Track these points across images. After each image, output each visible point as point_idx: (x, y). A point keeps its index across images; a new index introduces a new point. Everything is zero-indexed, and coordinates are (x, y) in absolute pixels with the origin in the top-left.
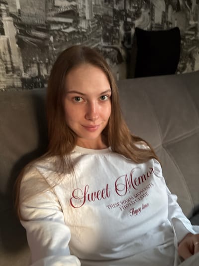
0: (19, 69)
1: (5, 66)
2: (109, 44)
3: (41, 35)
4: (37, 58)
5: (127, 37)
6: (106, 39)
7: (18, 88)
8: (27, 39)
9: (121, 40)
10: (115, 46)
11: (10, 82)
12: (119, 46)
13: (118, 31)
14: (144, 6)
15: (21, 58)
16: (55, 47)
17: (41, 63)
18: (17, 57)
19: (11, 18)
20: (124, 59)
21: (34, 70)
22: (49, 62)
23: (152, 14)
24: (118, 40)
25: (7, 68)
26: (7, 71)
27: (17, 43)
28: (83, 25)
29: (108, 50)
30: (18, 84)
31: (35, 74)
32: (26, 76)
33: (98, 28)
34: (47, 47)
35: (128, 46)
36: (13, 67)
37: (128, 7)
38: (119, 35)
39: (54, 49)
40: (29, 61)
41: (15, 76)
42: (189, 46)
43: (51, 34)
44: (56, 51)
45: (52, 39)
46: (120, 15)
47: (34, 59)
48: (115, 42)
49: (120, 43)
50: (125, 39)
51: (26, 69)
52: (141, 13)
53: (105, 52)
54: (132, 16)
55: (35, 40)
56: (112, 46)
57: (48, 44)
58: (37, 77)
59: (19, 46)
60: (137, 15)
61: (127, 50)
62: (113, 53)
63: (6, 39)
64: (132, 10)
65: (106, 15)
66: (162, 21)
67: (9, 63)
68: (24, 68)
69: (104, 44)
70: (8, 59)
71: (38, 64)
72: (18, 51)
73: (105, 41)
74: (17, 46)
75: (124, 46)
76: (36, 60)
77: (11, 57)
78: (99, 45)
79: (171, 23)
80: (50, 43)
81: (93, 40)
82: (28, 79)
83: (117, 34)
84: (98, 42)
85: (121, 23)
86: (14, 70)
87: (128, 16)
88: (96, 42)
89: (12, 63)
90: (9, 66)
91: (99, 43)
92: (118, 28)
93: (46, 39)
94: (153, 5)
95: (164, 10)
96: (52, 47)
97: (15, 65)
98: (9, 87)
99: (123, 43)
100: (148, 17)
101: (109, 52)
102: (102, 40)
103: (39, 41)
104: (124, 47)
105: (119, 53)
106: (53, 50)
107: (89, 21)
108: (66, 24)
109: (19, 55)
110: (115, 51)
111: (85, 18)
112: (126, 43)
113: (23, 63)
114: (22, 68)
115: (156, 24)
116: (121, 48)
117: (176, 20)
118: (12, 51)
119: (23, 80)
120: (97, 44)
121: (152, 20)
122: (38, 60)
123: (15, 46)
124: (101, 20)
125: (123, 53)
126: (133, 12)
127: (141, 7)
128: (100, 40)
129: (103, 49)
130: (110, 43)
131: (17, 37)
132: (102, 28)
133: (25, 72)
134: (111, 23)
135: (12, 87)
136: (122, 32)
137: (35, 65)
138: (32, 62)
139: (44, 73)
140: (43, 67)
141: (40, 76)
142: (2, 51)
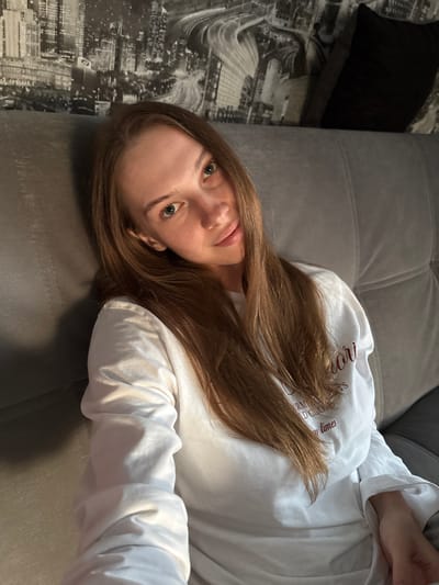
0: (72, 46)
1: (41, 31)
2: (286, 25)
4: (121, 25)
5: (331, 15)
6: (284, 10)
7: (62, 91)
9: (315, 19)
10: (297, 31)
11: (46, 74)
12: (306, 33)
15: (83, 17)
16: (166, 7)
17: (127, 40)
18: (75, 14)
20: (308, 68)
21: (105, 57)
22: (145, 41)
24: (310, 17)
25: (44, 36)
26: (45, 47)
29: (280, 38)
30: (65, 81)
31: (106, 65)
32: (86, 65)
34: (148, 2)
35: (326, 38)
36: (59, 37)
38: (313, 8)
39: (164, 10)
40: (99, 30)
41: (60, 61)
44: (166, 15)
47: (112, 26)
48: (300, 22)
49: (311, 26)
50: (323, 17)
51: (89, 48)
53: (273, 42)
56: (292, 30)
58: (109, 73)
61: (320, 45)
62: (289, 49)
67: (52, 25)
68: (85, 45)
69: (277, 23)
70: (52, 16)
71: (119, 42)
73: (278, 15)
75: (317, 36)
76: (116, 30)
77: (58, 11)
78: (264, 22)
79: (428, 3)
81: (254, 6)
82: (89, 74)
83: (310, 3)
84: (265, 14)
86: (61, 45)
88: (260, 15)
89: (59, 28)
90: (51, 33)
91: (266, 18)
96: (160, 5)
97: (64, 32)
98: (40, 86)
99: (317, 26)
101: (281, 45)
102: (274, 11)
104: (316, 38)
105: (302, 52)
106: (160, 13)
109: (80, 8)
110: (295, 43)
112: (324, 28)
113: (86, 29)
114: (79, 43)
116: (311, 39)
119: (77, 75)
120: (261, 19)
122: (120, 31)
125: (310, 52)
128: (271, 8)
129: (271, 35)
130: (289, 23)
133: (85, 55)
135: (49, 88)
137: (112, 42)
138: (106, 34)
139: (128, 66)
140: (128, 50)
141: (117, 73)
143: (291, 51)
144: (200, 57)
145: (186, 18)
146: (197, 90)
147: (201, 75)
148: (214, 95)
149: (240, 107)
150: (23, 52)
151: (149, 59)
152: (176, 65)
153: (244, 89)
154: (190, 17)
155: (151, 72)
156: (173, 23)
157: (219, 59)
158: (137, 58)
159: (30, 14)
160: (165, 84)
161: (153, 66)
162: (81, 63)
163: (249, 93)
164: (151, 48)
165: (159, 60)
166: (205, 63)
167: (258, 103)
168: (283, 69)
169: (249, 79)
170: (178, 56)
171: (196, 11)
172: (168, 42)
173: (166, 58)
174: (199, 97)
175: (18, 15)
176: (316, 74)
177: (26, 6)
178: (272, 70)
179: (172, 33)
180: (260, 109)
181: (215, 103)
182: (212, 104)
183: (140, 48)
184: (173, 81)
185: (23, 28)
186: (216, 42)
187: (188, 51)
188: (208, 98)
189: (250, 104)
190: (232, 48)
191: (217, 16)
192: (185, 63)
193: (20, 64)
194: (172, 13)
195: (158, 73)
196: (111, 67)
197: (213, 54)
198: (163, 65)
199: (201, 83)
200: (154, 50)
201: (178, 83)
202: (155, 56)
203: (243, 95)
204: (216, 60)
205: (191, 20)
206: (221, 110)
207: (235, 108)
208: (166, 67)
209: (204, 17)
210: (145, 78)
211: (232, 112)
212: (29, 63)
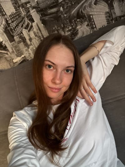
1: (40, 39)
4: (56, 27)
8: (46, 18)
15: (47, 31)
17: (59, 29)
18: (45, 31)
19: (34, 10)
27: (42, 23)
34: (60, 16)
39: (65, 15)
40: (51, 31)
43: (60, 6)
44: (66, 16)
47: (54, 28)
55: (51, 16)
57: (60, 14)
59: (44, 25)
63: (36, 24)
67: (41, 37)
70: (40, 35)
72: (44, 28)
74: (43, 25)
76: (55, 29)
77: (41, 33)
80: (62, 12)
89: (43, 36)
90: (42, 39)
93: (58, 11)
96: (64, 15)
103: (54, 15)
106: (64, 17)
109: (45, 30)
118: (41, 29)
122: (56, 28)
123: (41, 26)
131: (41, 19)
138: (54, 31)
140: (61, 31)
142: (36, 32)
144: (83, 19)
145: (73, 12)
146: (87, 28)
147: (86, 23)
148: (94, 26)
149: (108, 24)
151: (67, 30)
152: (76, 26)
153: (106, 17)
154: (74, 11)
155: (70, 32)
156: (69, 17)
158: (64, 31)
159: (36, 37)
160: (76, 33)
161: (70, 30)
163: (109, 17)
164: (67, 27)
165: (70, 28)
166: (86, 19)
167: (116, 18)
169: (107, 13)
170: (76, 24)
171: (75, 8)
172: (71, 22)
173: (72, 26)
174: (89, 30)
175: (34, 39)
177: (35, 36)
179: (70, 19)
181: (96, 28)
183: (63, 29)
184: (78, 30)
185: (37, 41)
186: (88, 11)
187: (78, 20)
188: (93, 28)
190: (93, 9)
191: (83, 4)
194: (68, 14)
195: (72, 31)
197: (87, 15)
198: (72, 28)
199: (88, 25)
200: (68, 26)
201: (79, 30)
202: (69, 28)
203: (107, 19)
204: (89, 16)
205: (75, 11)
206: (100, 29)
207: (106, 25)
208: (74, 28)
209: (78, 8)
210: (69, 35)
211: (105, 27)
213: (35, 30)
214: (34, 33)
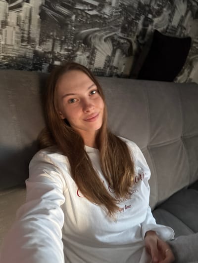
0: (34, 41)
1: (22, 35)
2: (124, 36)
3: (65, 11)
4: (55, 34)
5: (144, 32)
6: (124, 30)
7: (29, 59)
8: (50, 12)
9: (136, 34)
10: (129, 38)
11: (22, 52)
12: (133, 39)
13: (137, 24)
14: (167, 7)
15: (39, 30)
16: (75, 27)
17: (57, 40)
18: (36, 28)
20: (134, 53)
21: (48, 46)
22: (65, 40)
23: (171, 16)
24: (134, 33)
25: (23, 37)
26: (23, 41)
27: (40, 14)
28: (107, 11)
29: (122, 41)
30: (30, 55)
31: (48, 49)
32: (40, 49)
33: (120, 17)
34: (67, 25)
35: (141, 42)
36: (29, 37)
37: (153, 4)
38: (136, 29)
39: (73, 28)
40: (46, 35)
41: (29, 47)
42: (193, 54)
43: (74, 13)
44: (74, 30)
45: (74, 17)
46: (143, 9)
47: (51, 34)
48: (131, 35)
49: (135, 37)
50: (140, 33)
51: (41, 42)
52: (162, 12)
53: (119, 42)
54: (154, 13)
55: (57, 15)
56: (127, 38)
57: (69, 22)
58: (49, 53)
59: (40, 18)
60: (159, 13)
61: (139, 44)
62: (125, 45)
63: (29, 7)
64: (156, 7)
65: (131, 6)
66: (179, 25)
67: (26, 32)
68: (40, 41)
69: (121, 35)
70: (26, 29)
71: (54, 40)
72: (38, 22)
73: (122, 32)
74: (39, 17)
75: (138, 41)
76: (53, 35)
77: (29, 27)
78: (115, 34)
79: (185, 29)
80: (71, 21)
81: (111, 28)
82: (41, 53)
83: (135, 28)
84: (116, 31)
85: (142, 18)
86: (29, 40)
87: (150, 12)
88: (114, 31)
89: (29, 33)
90: (26, 36)
91: (116, 33)
92: (137, 22)
93: (68, 17)
94: (175, 7)
95: (183, 15)
96: (72, 26)
97: (31, 35)
98: (20, 56)
99: (138, 37)
100: (167, 17)
101: (122, 44)
102: (120, 30)
103: (62, 17)
105: (131, 47)
106: (72, 30)
107: (114, 7)
108: (92, 6)
109: (38, 26)
110: (128, 43)
111: (110, 4)
112: (140, 38)
113: (40, 35)
114: (37, 40)
115: (172, 27)
116: (135, 42)
117: (191, 26)
118: (33, 21)
119: (36, 53)
120: (113, 33)
121: (170, 21)
122: (55, 36)
123: (36, 17)
124: (125, 10)
125: (135, 47)
126: (155, 9)
127: (164, 7)
128: (118, 29)
129: (118, 39)
130: (126, 35)
131: (41, 7)
132: (123, 18)
133: (39, 45)
134: (133, 15)
135: (23, 57)
136: (140, 27)
137: (51, 40)
138: (49, 37)
139: (57, 50)
140: (58, 44)
141: (52, 52)
142: (23, 18)
143: (127, 46)
144: (88, 47)
145: (83, 32)
146: (86, 60)
147: (88, 54)
148: (93, 62)
149: (104, 68)
150: (14, 43)
151: (66, 47)
152: (77, 50)
153: (106, 60)
154: (84, 31)
155: (66, 52)
156: (77, 33)
157: (96, 48)
158: (61, 47)
159: (17, 28)
160: (73, 57)
161: (67, 50)
162: (38, 48)
163: (108, 62)
164: (67, 43)
165: (70, 48)
166: (90, 50)
167: (112, 66)
168: (123, 53)
169: (108, 57)
170: (79, 47)
171: (87, 29)
172: (74, 41)
173: (73, 47)
174: (87, 63)
175: (12, 28)
176: (137, 56)
177: (16, 24)
178: (118, 53)
179: (76, 37)
180: (113, 69)
181: (93, 66)
182: (92, 66)
183: (63, 43)
184: (76, 56)
185: (14, 34)
186: (95, 42)
187: (83, 45)
188: (91, 63)
189: (108, 66)
190: (101, 44)
191: (96, 31)
192: (81, 49)
193: (12, 47)
194: (77, 29)
195: (70, 53)
196: (50, 50)
197: (93, 46)
198: (72, 50)
199: (88, 57)
200: (69, 44)
201: (78, 57)
202: (69, 46)
203: (105, 63)
205: (85, 33)
206: (96, 69)
207: (102, 68)
208: (74, 51)
209: (90, 31)
210: (64, 55)
211: (100, 70)
212: (16, 47)
213: (22, 14)
214: (18, 19)
